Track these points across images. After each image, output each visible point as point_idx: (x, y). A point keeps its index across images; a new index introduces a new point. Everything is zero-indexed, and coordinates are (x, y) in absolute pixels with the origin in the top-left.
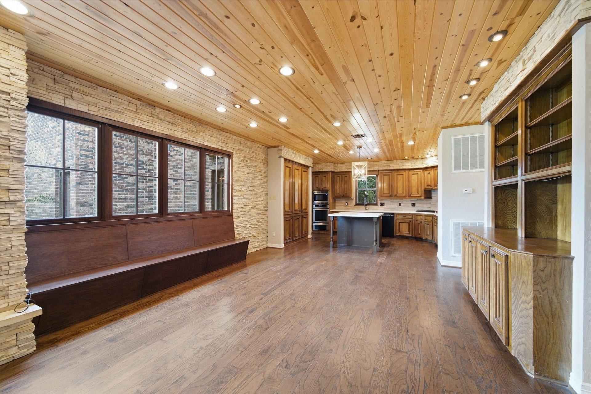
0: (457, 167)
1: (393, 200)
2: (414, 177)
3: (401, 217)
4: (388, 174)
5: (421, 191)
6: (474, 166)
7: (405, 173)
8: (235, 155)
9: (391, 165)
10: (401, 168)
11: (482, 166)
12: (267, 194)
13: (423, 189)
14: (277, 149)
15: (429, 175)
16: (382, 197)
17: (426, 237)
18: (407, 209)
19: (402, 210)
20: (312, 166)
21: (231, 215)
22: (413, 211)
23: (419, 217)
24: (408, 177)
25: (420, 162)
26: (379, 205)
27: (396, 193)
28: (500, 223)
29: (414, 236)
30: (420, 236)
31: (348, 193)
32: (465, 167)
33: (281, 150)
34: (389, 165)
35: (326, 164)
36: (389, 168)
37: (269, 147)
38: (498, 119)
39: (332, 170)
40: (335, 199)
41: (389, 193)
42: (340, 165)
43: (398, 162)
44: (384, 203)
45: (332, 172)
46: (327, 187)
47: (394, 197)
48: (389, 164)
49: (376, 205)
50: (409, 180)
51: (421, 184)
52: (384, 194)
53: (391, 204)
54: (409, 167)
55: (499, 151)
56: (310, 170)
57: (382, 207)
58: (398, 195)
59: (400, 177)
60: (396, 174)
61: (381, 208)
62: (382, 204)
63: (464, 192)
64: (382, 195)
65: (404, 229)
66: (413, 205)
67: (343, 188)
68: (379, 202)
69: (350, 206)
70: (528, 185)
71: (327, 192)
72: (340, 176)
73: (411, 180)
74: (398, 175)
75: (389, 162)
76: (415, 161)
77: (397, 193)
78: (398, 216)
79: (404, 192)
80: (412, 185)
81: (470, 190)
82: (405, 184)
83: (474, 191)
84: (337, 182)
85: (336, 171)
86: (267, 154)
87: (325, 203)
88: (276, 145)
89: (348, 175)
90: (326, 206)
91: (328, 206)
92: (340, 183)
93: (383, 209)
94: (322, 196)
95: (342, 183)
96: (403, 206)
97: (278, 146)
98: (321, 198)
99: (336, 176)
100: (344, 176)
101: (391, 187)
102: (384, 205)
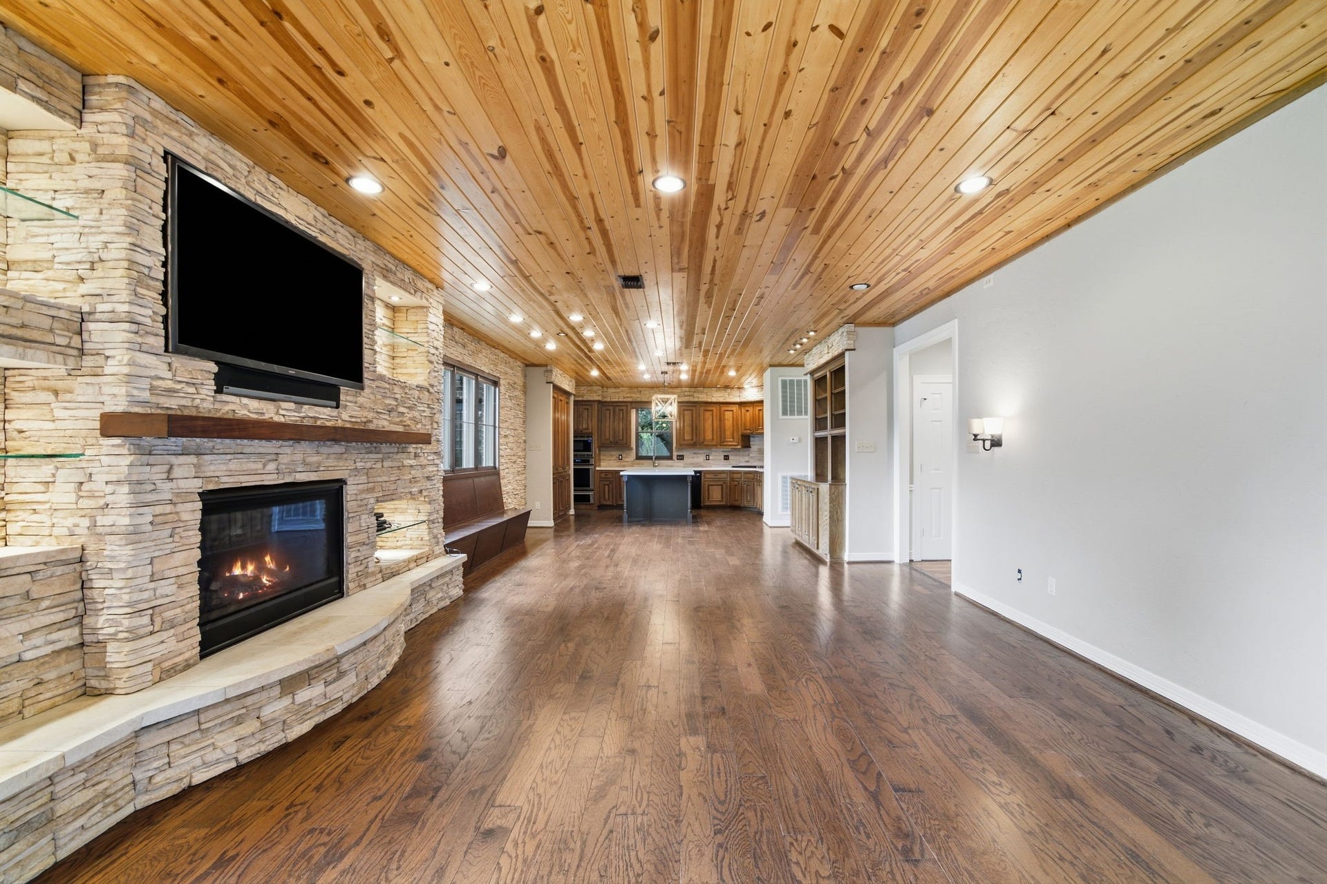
0: (785, 413)
1: (696, 451)
2: (728, 415)
3: (712, 476)
4: (691, 408)
5: (737, 436)
6: (800, 413)
7: (714, 408)
8: (502, 382)
9: (695, 395)
10: (709, 400)
11: (806, 413)
12: (525, 442)
13: (740, 433)
14: (544, 369)
15: (748, 414)
16: (681, 446)
17: (745, 504)
18: (716, 464)
19: (710, 467)
20: (574, 392)
21: (498, 474)
22: (727, 467)
23: (736, 476)
24: (720, 415)
25: (736, 392)
26: (675, 460)
27: (702, 440)
28: (819, 472)
29: (728, 504)
30: (737, 503)
32: (792, 413)
33: (551, 372)
34: (693, 395)
35: (589, 388)
36: (692, 399)
37: (528, 365)
38: (817, 375)
39: (599, 398)
40: (600, 447)
41: (692, 439)
42: (611, 390)
43: (706, 390)
44: (684, 456)
45: (599, 402)
46: (590, 427)
47: (700, 445)
48: (692, 393)
49: (670, 458)
50: (721, 420)
51: (738, 425)
52: (684, 440)
53: (693, 458)
54: (721, 400)
55: (819, 404)
56: (572, 398)
57: (681, 463)
58: (705, 443)
59: (708, 414)
60: (702, 409)
61: (679, 464)
62: (681, 458)
63: (791, 441)
64: (682, 442)
65: (715, 495)
66: (726, 458)
67: (617, 429)
68: (675, 454)
69: (626, 462)
70: (833, 437)
71: (590, 435)
72: (612, 408)
73: (724, 419)
74: (706, 410)
75: (692, 390)
76: (729, 390)
77: (704, 440)
78: (708, 476)
79: (715, 437)
80: (724, 426)
81: (796, 439)
82: (716, 424)
83: (800, 440)
84: (606, 420)
85: (605, 400)
86: (525, 376)
87: (588, 455)
88: (544, 363)
89: (624, 408)
90: (588, 461)
91: (592, 461)
92: (612, 420)
93: (682, 465)
94: (582, 444)
95: (614, 422)
96: (713, 460)
97: (546, 366)
98: (581, 446)
99: (604, 408)
100: (617, 409)
101: (696, 429)
102: (683, 459)
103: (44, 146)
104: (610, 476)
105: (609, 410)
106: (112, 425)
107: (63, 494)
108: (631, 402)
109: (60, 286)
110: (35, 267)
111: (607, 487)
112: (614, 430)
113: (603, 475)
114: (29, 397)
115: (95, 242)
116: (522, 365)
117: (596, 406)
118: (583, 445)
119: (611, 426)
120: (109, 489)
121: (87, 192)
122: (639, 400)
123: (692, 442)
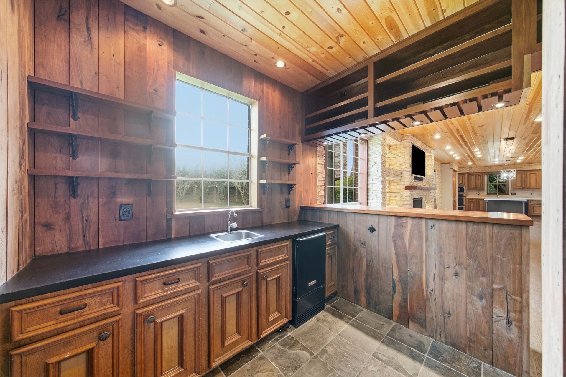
1: (524, 191)
4: (521, 173)
9: (524, 167)
10: (534, 169)
12: (441, 188)
19: (534, 198)
20: (459, 170)
26: (511, 194)
27: (528, 186)
31: (481, 186)
33: (452, 165)
34: (522, 167)
35: (466, 168)
36: (522, 169)
37: (443, 163)
39: (468, 172)
40: (468, 190)
41: (522, 186)
43: (531, 165)
44: (515, 193)
46: (464, 183)
47: (527, 188)
49: (508, 194)
52: (516, 187)
53: (522, 194)
56: (457, 172)
58: (531, 188)
61: (513, 197)
64: (514, 188)
65: (538, 211)
67: (477, 183)
69: (482, 195)
71: (464, 185)
72: (474, 175)
74: (531, 174)
75: (522, 165)
77: (530, 186)
79: (537, 185)
84: (471, 180)
85: (471, 172)
86: (441, 167)
87: (463, 193)
88: (449, 162)
89: (481, 175)
90: (463, 195)
91: (465, 195)
92: (474, 179)
93: (515, 197)
95: (475, 180)
96: (536, 195)
97: (450, 163)
99: (470, 175)
100: (477, 175)
101: (523, 182)
102: (515, 194)
103: (396, 147)
104: (474, 201)
106: (407, 188)
107: (398, 198)
108: (485, 173)
109: (398, 167)
110: (394, 165)
111: (472, 205)
112: (476, 183)
113: (470, 200)
114: (394, 184)
115: (404, 160)
116: (440, 163)
117: (466, 175)
118: (461, 189)
119: (474, 182)
120: (406, 197)
121: (402, 152)
122: (489, 171)
123: (522, 187)
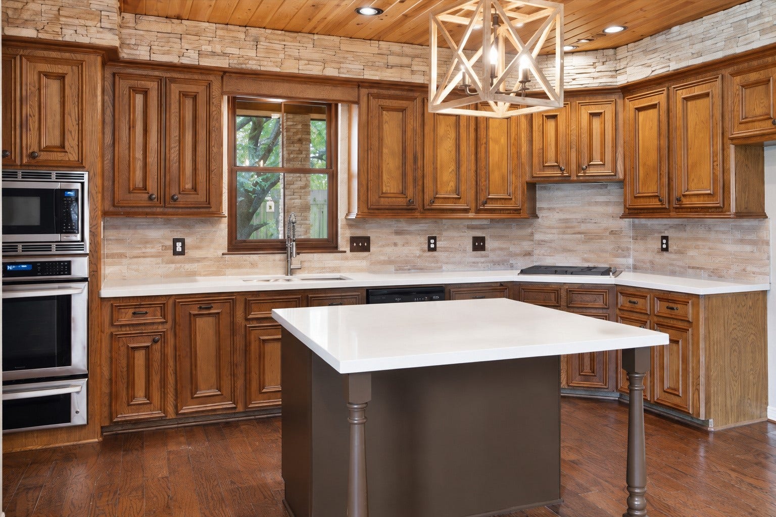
1: (403, 226)
5: (520, 185)
13: (526, 178)
19: (439, 269)
34: (409, 66)
46: (71, 142)
48: (406, 61)
49: (332, 246)
51: (520, 157)
53: (395, 244)
57: (360, 260)
58: (437, 204)
61: (355, 264)
62: (362, 245)
64: (371, 201)
66: (479, 244)
69: (198, 260)
72: (154, 86)
73: (487, 139)
79: (463, 188)
80: (487, 160)
87: (61, 246)
89: (200, 89)
90: (66, 268)
91: (80, 267)
93: (364, 264)
94: (34, 204)
96: (446, 249)
98: (32, 210)
100: (175, 89)
102: (367, 249)
105: (145, 93)
111: (140, 357)
122: (252, 65)
